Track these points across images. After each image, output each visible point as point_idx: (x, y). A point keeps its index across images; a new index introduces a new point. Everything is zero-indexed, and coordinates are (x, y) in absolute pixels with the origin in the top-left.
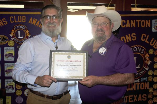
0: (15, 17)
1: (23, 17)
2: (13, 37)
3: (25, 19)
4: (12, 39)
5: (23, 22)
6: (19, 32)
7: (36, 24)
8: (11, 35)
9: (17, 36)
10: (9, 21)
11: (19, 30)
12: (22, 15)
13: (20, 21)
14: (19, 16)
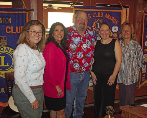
0: (96, 13)
1: (101, 13)
2: (94, 27)
3: (102, 15)
4: (94, 29)
5: (101, 17)
6: (98, 24)
7: (109, 18)
8: (93, 26)
9: (97, 27)
10: (92, 16)
11: (98, 23)
12: (101, 12)
13: (99, 16)
14: (98, 13)
